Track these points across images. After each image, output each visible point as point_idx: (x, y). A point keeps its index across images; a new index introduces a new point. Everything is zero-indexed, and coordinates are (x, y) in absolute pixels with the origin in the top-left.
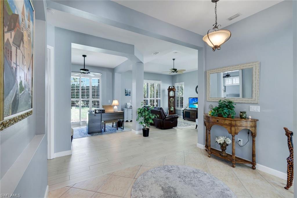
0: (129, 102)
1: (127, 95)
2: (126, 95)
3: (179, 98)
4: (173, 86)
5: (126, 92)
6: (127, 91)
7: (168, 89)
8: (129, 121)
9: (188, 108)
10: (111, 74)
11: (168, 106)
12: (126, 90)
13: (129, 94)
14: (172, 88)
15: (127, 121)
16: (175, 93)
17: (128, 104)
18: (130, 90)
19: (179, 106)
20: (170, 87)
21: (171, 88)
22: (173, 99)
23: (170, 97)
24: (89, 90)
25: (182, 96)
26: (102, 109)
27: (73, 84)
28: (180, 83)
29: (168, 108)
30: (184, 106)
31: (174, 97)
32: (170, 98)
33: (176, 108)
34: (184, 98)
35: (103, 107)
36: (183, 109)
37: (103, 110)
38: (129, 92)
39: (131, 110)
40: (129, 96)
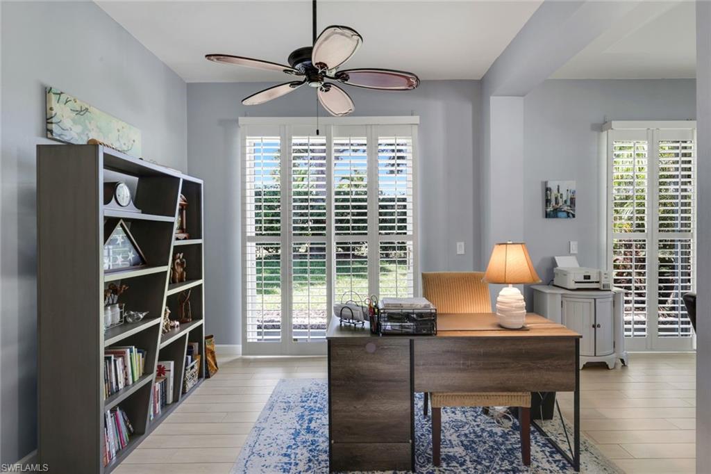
0: (569, 253)
1: (552, 214)
2: (547, 215)
5: (548, 201)
6: (555, 191)
10: (467, 109)
12: (547, 189)
13: (566, 208)
17: (563, 263)
18: (573, 188)
24: (365, 207)
26: (421, 303)
27: (299, 193)
35: (429, 283)
37: (420, 315)
38: (569, 197)
39: (590, 303)
40: (566, 218)
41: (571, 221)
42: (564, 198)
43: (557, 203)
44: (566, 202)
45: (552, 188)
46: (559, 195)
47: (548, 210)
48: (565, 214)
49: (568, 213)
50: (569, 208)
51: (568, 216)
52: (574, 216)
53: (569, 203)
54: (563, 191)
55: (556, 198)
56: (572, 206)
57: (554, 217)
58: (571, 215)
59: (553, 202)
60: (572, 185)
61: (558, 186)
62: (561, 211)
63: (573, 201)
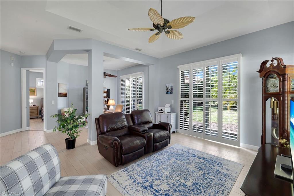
2: (166, 93)
6: (167, 87)
7: (258, 72)
14: (272, 64)
16: (282, 82)
20: (265, 62)
31: (278, 94)
41: (171, 94)
42: (170, 88)
43: (168, 90)
44: (170, 89)
47: (166, 91)
48: (169, 93)
50: (171, 91)
54: (169, 86)
55: (168, 89)
60: (171, 85)
63: (172, 89)
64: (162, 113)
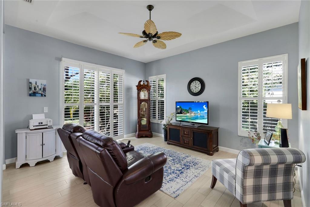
0: (43, 112)
2: (30, 95)
3: (157, 103)
4: (147, 81)
5: (30, 88)
6: (34, 84)
7: (137, 86)
8: (32, 163)
9: (173, 121)
11: (137, 118)
12: (30, 83)
13: (40, 92)
14: (144, 83)
15: (26, 165)
16: (149, 94)
19: (157, 116)
20: (141, 81)
21: (142, 83)
22: (146, 104)
23: (140, 101)
25: (163, 99)
28: (159, 76)
29: (137, 121)
30: (165, 117)
31: (147, 101)
32: (141, 103)
33: (153, 120)
34: (165, 103)
36: (164, 122)
38: (43, 87)
39: (40, 135)
40: (40, 96)
41: (43, 98)
42: (40, 87)
44: (40, 89)
45: (32, 82)
46: (37, 86)
47: (30, 92)
49: (42, 94)
50: (42, 92)
51: (42, 96)
52: (45, 96)
53: (42, 90)
54: (39, 84)
55: (35, 88)
56: (44, 91)
57: (34, 96)
58: (44, 96)
59: (33, 89)
60: (44, 82)
61: (36, 82)
62: (38, 93)
63: (44, 89)
64: (47, 128)
